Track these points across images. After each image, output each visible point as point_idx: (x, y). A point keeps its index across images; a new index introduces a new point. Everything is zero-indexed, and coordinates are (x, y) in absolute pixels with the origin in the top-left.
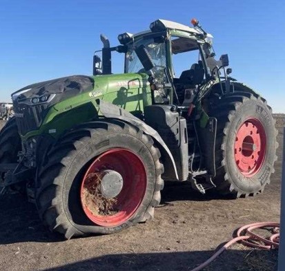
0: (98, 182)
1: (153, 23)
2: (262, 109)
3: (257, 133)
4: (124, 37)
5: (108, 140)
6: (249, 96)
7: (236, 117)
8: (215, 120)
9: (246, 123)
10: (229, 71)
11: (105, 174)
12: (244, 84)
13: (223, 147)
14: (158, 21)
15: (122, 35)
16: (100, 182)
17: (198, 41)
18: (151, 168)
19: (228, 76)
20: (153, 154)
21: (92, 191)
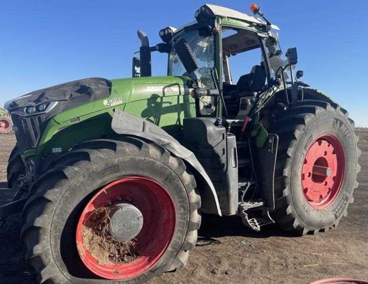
0: (105, 221)
1: (198, 11)
2: (341, 123)
3: (334, 153)
4: (166, 32)
5: (118, 165)
6: (324, 106)
7: (306, 133)
8: (276, 138)
9: (319, 141)
10: (299, 74)
11: (117, 209)
12: (319, 91)
13: (286, 172)
14: (205, 6)
15: (163, 30)
16: (108, 221)
17: (259, 34)
18: (183, 202)
19: (298, 80)
20: (186, 183)
21: (97, 232)
